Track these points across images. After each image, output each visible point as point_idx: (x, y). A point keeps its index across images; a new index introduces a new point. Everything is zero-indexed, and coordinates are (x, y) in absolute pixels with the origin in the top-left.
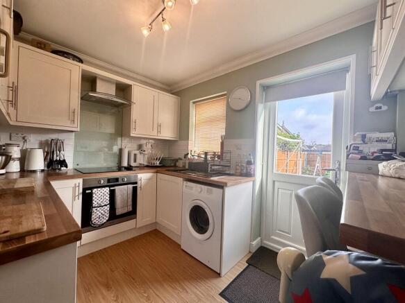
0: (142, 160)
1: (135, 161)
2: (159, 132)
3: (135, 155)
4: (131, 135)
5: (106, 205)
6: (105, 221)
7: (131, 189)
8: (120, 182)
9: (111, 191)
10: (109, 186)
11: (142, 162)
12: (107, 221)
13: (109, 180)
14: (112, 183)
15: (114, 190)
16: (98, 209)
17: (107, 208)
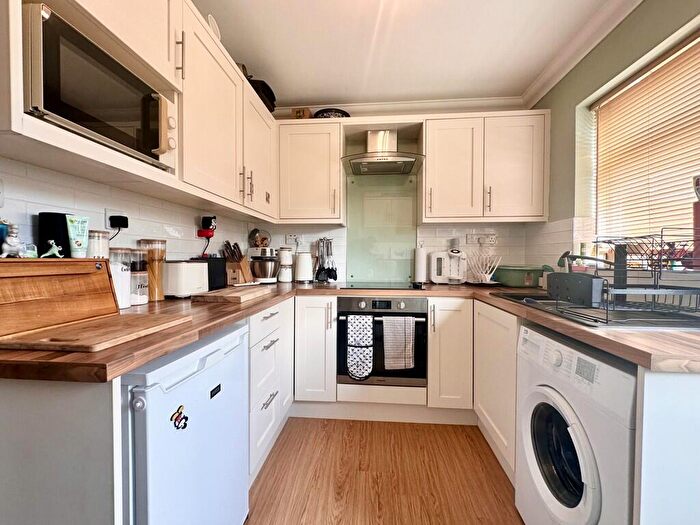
0: (453, 271)
1: (439, 273)
2: (487, 206)
3: (439, 260)
4: (425, 220)
5: (367, 347)
6: (366, 374)
7: (413, 326)
8: (394, 309)
9: (375, 322)
10: (375, 315)
11: (455, 276)
12: (370, 375)
13: (374, 304)
14: (381, 309)
15: (381, 322)
16: (356, 349)
17: (370, 352)
